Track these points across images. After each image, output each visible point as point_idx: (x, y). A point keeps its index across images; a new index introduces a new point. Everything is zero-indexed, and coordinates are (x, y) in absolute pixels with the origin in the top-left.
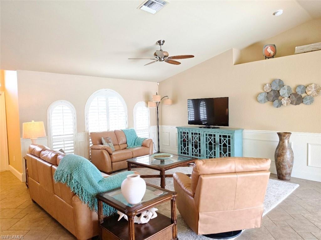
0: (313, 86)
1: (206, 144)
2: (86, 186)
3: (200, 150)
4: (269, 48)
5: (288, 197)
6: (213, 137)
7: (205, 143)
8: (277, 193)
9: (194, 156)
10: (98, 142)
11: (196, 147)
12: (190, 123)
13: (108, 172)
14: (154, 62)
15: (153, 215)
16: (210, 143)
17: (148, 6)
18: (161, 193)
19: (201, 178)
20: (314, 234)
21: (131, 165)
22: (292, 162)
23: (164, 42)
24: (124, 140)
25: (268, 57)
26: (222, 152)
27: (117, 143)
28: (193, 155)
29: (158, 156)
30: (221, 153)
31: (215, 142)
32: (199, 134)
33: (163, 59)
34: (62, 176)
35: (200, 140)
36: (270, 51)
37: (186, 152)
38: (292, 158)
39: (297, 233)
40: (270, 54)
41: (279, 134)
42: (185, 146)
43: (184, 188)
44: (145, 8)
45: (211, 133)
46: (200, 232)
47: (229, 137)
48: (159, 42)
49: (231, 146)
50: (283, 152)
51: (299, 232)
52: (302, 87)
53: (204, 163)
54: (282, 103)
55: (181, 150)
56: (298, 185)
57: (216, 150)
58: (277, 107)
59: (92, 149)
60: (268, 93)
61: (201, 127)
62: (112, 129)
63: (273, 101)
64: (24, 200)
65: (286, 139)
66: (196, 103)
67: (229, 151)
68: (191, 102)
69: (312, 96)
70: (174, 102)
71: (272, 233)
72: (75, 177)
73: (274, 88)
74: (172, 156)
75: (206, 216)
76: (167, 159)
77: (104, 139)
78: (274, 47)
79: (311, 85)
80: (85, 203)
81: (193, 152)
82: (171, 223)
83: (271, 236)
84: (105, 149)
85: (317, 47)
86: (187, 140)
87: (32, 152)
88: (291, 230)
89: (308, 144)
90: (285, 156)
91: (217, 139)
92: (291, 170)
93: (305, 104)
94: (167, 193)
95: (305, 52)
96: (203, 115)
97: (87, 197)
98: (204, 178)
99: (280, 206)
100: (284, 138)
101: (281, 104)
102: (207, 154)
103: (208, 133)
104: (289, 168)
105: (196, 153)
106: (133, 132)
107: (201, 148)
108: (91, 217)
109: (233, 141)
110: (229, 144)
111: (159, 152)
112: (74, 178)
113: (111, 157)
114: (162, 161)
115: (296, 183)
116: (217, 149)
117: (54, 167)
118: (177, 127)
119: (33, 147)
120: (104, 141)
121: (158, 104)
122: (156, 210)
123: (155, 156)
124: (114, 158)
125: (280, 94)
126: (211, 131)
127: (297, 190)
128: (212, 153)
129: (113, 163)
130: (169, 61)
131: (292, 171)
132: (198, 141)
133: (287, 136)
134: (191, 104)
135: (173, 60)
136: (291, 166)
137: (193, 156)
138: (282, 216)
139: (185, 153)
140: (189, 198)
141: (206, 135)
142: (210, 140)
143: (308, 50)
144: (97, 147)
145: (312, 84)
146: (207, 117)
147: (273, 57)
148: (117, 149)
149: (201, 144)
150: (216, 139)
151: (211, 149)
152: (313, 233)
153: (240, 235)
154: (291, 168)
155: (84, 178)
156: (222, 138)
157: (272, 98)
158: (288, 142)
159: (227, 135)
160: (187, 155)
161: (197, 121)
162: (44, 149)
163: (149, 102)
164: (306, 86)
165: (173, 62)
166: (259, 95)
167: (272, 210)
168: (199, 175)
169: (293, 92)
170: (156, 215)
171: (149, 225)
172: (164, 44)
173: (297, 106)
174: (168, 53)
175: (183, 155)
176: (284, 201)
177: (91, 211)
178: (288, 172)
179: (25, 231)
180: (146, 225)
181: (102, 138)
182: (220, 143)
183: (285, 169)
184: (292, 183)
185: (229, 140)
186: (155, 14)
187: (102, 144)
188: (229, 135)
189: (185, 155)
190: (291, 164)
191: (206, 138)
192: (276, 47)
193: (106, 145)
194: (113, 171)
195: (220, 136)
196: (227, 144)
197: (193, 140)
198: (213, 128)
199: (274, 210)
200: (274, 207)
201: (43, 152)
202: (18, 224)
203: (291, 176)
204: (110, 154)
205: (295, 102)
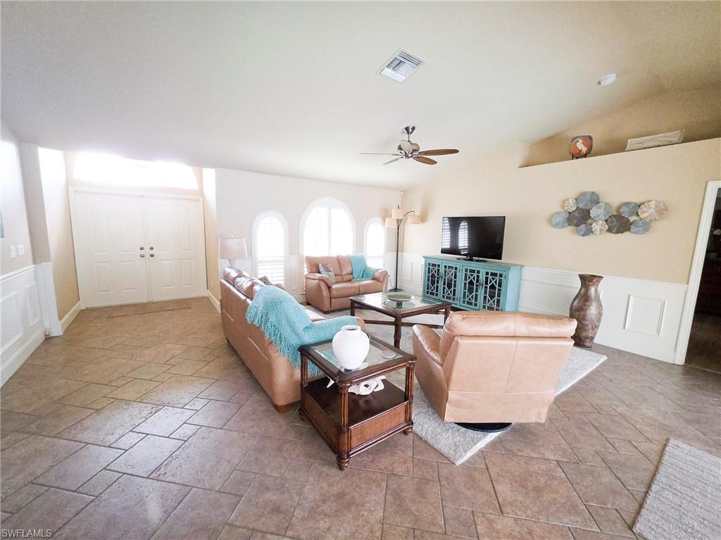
0: (653, 204)
1: (465, 284)
2: (287, 333)
3: (454, 290)
4: (580, 141)
5: (588, 374)
6: (475, 275)
7: (463, 281)
8: (571, 366)
9: (445, 299)
10: (314, 270)
11: (449, 287)
12: (444, 251)
13: (325, 310)
14: (397, 159)
15: (377, 386)
16: (471, 283)
17: (393, 69)
18: (392, 355)
19: (457, 342)
20: (636, 445)
21: (356, 305)
22: (599, 321)
23: (414, 128)
24: (349, 270)
25: (577, 155)
26: (488, 297)
27: (339, 273)
28: (443, 297)
29: (393, 297)
30: (485, 297)
31: (477, 281)
32: (456, 269)
33: (410, 155)
34: (256, 315)
35: (455, 278)
36: (581, 146)
37: (435, 292)
38: (600, 314)
39: (606, 438)
40: (581, 151)
41: (582, 277)
42: (433, 284)
43: (428, 351)
44: (388, 72)
45: (474, 269)
46: (448, 418)
47: (501, 275)
48: (407, 129)
49: (502, 289)
50: (585, 305)
51: (609, 437)
52: (631, 206)
53: (464, 318)
54: (593, 229)
55: (428, 289)
56: (605, 358)
57: (479, 293)
58: (583, 236)
59: (307, 278)
60: (570, 213)
61: (459, 259)
62: (334, 254)
63: (577, 225)
64: (217, 337)
65: (592, 285)
66: (455, 222)
67: (499, 296)
68: (447, 221)
69: (648, 220)
70: (423, 219)
71: (563, 433)
72: (272, 319)
73: (581, 206)
74: (413, 297)
75: (459, 397)
76: (406, 301)
77: (323, 266)
78: (588, 140)
79: (650, 203)
80: (284, 356)
81: (444, 293)
82: (403, 399)
83: (559, 437)
84: (323, 280)
85: (670, 139)
86: (438, 275)
87: (227, 277)
88: (595, 432)
89: (629, 296)
90: (588, 312)
91: (483, 278)
92: (596, 333)
93: (633, 233)
94: (401, 356)
95: (645, 148)
96: (463, 241)
97: (287, 349)
98: (462, 342)
99: (574, 388)
100: (590, 284)
101: (589, 231)
102: (464, 297)
103: (469, 268)
104: (593, 329)
105: (449, 294)
106: (362, 260)
107: (457, 289)
108: (292, 375)
109: (507, 282)
110: (500, 285)
111: (396, 290)
112: (270, 319)
113: (330, 291)
114: (399, 304)
115: (602, 354)
116: (481, 292)
117: (248, 300)
118: (424, 257)
119: (228, 270)
120: (321, 269)
121: (399, 222)
122: (383, 377)
123: (390, 296)
124: (334, 292)
125: (591, 215)
126: (473, 265)
127: (604, 364)
128: (472, 297)
129: (333, 300)
130: (420, 159)
131: (597, 335)
132: (453, 278)
133: (594, 281)
134: (447, 225)
135: (425, 157)
136: (595, 327)
137: (443, 299)
138: (579, 405)
139: (432, 294)
140: (436, 366)
141: (466, 270)
142: (472, 278)
143: (649, 145)
144: (312, 276)
145: (650, 201)
146: (469, 243)
147: (585, 156)
148: (339, 280)
149: (457, 283)
150: (480, 278)
151: (471, 291)
152: (633, 443)
153: (509, 428)
154: (595, 330)
155: (284, 321)
156: (490, 277)
157: (575, 221)
158: (596, 291)
159: (498, 273)
160: (435, 297)
161: (453, 250)
162: (240, 275)
163: (387, 219)
164: (638, 203)
165: (425, 160)
166: (555, 216)
167: (561, 393)
168: (455, 336)
169: (615, 213)
170: (381, 387)
171: (371, 398)
172: (414, 132)
173: (619, 235)
174: (420, 145)
175: (429, 295)
176: (582, 381)
177: (292, 368)
178: (590, 335)
179: (212, 381)
180: (368, 398)
181: (320, 265)
182: (486, 283)
183: (586, 330)
184: (594, 352)
185: (500, 281)
186: (404, 82)
187: (320, 273)
188: (501, 272)
189: (432, 296)
190: (597, 323)
191: (466, 275)
192: (594, 141)
193: (324, 275)
194: (332, 309)
195: (487, 273)
196: (497, 286)
197: (445, 276)
198: (477, 261)
199: (565, 394)
200: (565, 388)
201: (238, 279)
202: (204, 369)
203: (595, 342)
204: (329, 288)
205: (616, 229)
